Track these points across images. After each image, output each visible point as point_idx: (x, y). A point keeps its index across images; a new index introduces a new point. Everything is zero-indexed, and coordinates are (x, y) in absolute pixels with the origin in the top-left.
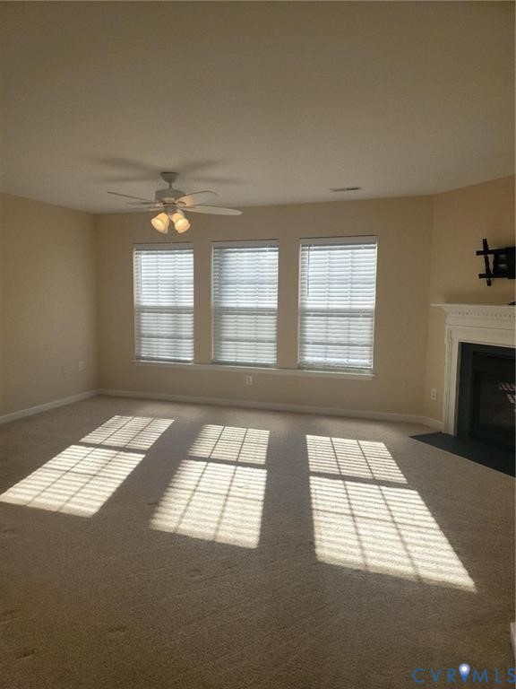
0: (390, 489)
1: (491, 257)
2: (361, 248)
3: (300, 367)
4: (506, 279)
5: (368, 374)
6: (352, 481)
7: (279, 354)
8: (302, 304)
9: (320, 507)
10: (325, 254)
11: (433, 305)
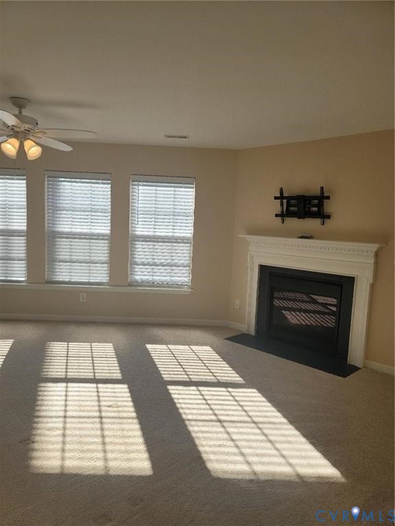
0: (236, 390)
1: (285, 201)
2: (182, 187)
3: (130, 285)
4: (296, 219)
5: (186, 289)
6: (203, 386)
7: (112, 274)
8: (132, 230)
9: (190, 417)
10: (152, 190)
11: (240, 236)
